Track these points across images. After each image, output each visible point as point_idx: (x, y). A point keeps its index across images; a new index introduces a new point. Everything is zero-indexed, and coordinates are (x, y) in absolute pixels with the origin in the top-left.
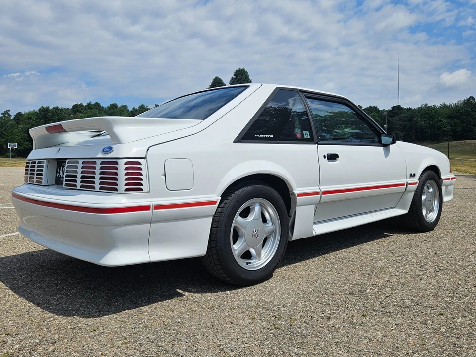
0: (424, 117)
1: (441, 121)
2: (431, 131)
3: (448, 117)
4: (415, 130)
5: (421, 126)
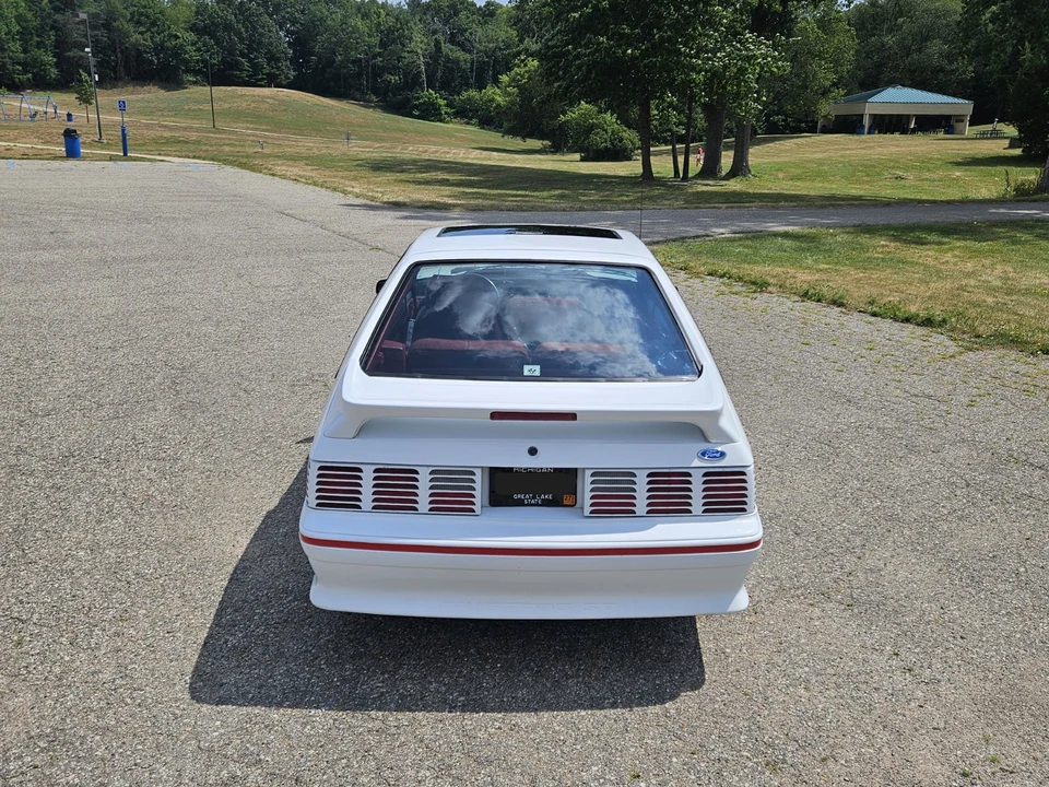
0: (139, 23)
1: (177, 37)
2: (158, 59)
3: (191, 29)
4: (122, 52)
5: (136, 46)
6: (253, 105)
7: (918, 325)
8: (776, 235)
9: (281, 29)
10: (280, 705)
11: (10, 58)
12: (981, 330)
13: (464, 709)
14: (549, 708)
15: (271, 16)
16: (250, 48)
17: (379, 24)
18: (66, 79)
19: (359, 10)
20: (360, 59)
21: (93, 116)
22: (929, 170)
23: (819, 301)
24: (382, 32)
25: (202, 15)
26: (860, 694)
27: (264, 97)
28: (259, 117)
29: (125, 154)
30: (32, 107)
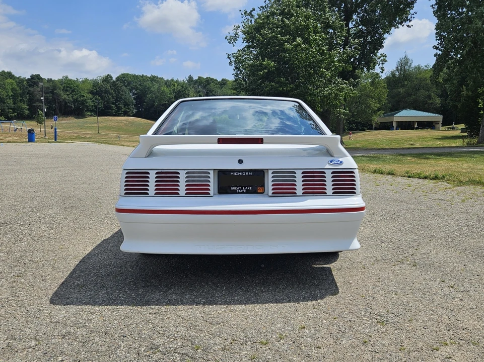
0: (67, 91)
1: (83, 96)
2: (74, 106)
3: (90, 93)
4: (58, 103)
5: (64, 100)
6: (117, 124)
7: (431, 179)
8: (358, 156)
9: (131, 92)
10: (100, 304)
11: (7, 106)
12: (462, 179)
13: (204, 304)
14: (253, 303)
15: (126, 87)
16: (117, 101)
17: (174, 89)
18: (32, 115)
19: (166, 84)
20: (166, 104)
21: (43, 130)
22: (426, 141)
23: (382, 173)
24: (176, 92)
25: (95, 87)
26: (426, 296)
27: (122, 120)
28: (119, 129)
29: (56, 140)
30: (15, 127)
